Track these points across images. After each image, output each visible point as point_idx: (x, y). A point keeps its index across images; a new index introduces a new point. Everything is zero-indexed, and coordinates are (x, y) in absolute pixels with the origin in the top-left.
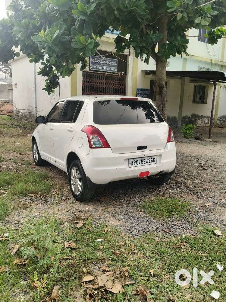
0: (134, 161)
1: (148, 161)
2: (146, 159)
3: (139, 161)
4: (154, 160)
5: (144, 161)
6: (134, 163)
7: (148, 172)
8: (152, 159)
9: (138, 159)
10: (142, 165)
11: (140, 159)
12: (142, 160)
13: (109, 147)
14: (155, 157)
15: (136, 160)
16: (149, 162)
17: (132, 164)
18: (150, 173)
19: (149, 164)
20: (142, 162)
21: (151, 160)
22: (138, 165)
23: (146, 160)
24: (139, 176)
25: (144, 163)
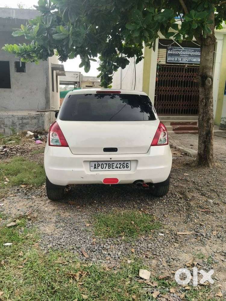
0: (98, 164)
1: (118, 166)
2: (116, 163)
3: (105, 166)
4: (126, 166)
5: (112, 166)
6: (98, 166)
7: (116, 180)
8: (125, 164)
9: (104, 163)
10: (109, 169)
11: (108, 163)
12: (109, 164)
13: (68, 146)
14: (129, 163)
15: (100, 163)
16: (120, 168)
17: (95, 168)
18: (119, 181)
19: (119, 169)
20: (109, 166)
21: (123, 166)
22: (104, 169)
23: (115, 165)
24: (102, 181)
25: (112, 168)
